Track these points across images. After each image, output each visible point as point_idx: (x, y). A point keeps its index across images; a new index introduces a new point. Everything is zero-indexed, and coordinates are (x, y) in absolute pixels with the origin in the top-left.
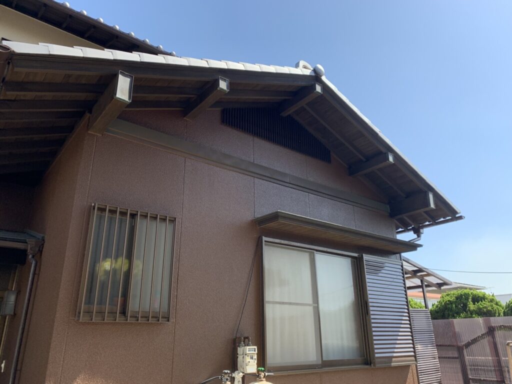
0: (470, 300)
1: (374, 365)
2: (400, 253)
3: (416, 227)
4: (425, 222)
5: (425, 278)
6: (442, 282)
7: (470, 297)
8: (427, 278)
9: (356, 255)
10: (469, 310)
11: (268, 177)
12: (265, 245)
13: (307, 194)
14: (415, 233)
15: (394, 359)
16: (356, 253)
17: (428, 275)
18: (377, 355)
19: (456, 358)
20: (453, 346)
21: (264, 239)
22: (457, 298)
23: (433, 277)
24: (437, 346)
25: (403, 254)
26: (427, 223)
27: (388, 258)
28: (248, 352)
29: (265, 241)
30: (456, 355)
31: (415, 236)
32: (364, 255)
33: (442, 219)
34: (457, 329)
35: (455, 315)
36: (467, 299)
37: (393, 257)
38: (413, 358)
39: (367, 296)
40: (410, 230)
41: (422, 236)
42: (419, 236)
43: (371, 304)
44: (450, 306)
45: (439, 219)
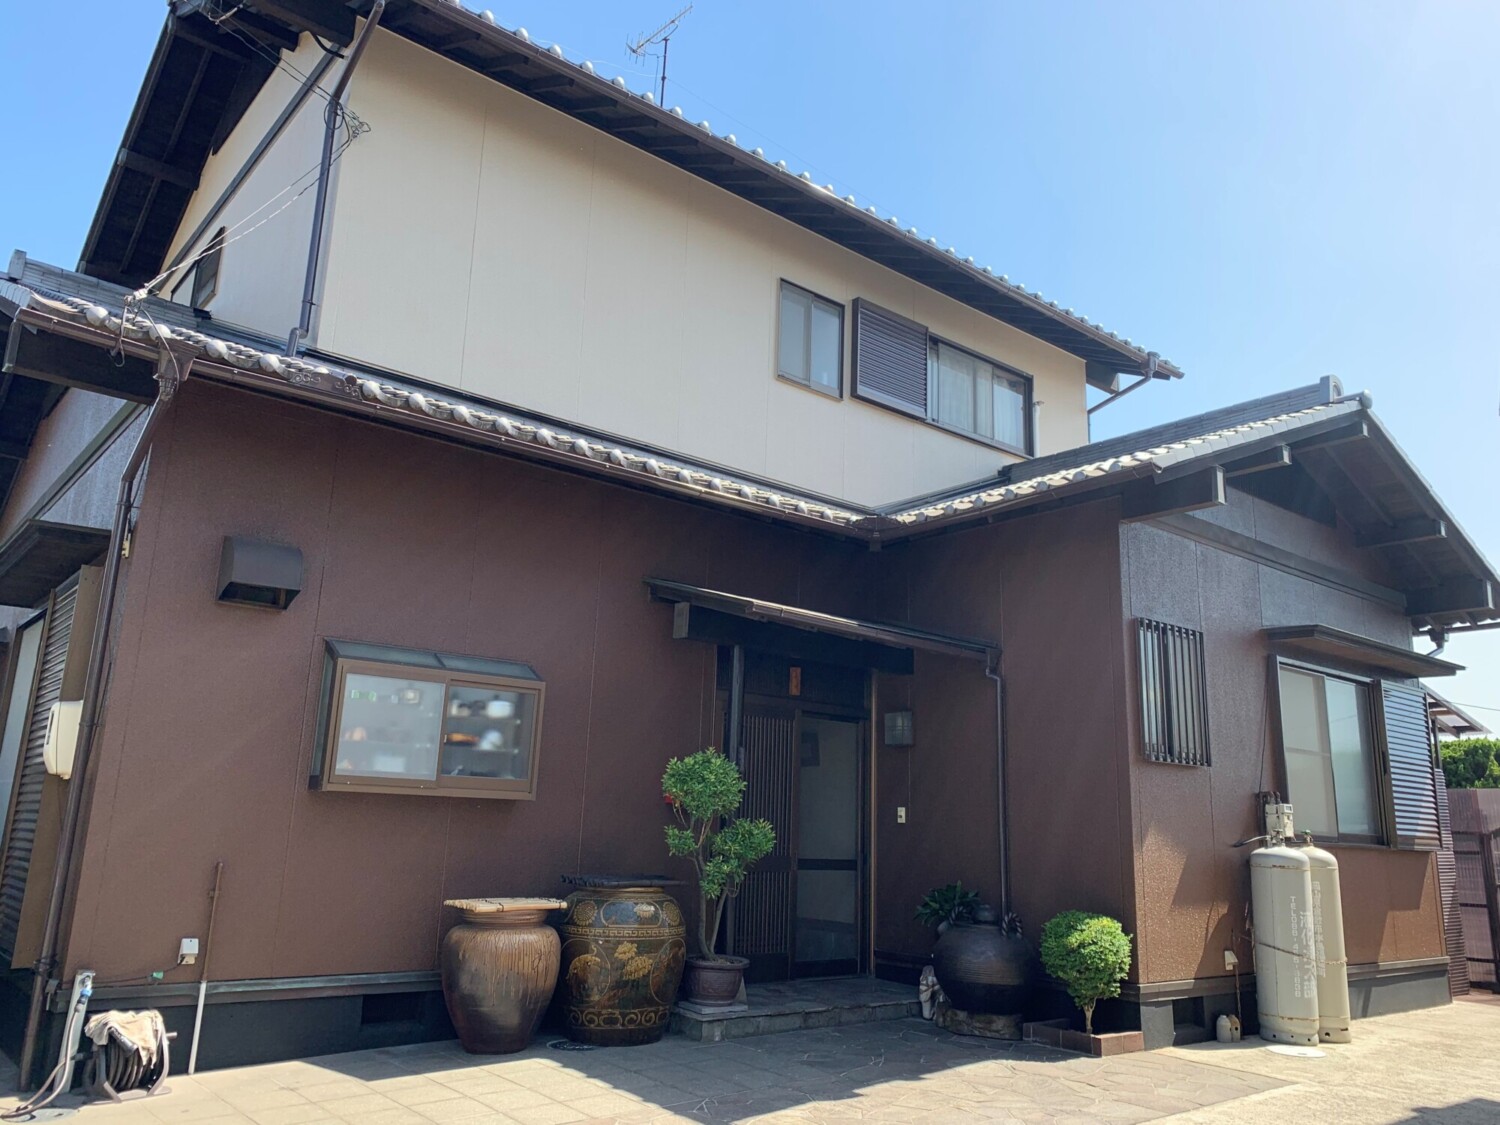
0: (1492, 758)
1: (1395, 846)
2: (1417, 677)
3: (1438, 628)
4: (1455, 622)
5: (1439, 717)
6: (1467, 725)
7: (1493, 753)
8: (1441, 717)
9: (1368, 680)
10: (1491, 775)
11: (1272, 561)
12: (1281, 668)
13: (1311, 583)
14: (1433, 639)
15: (1417, 841)
16: (1367, 676)
17: (1449, 712)
18: (1399, 833)
19: (1475, 853)
20: (1472, 834)
21: (1279, 659)
22: (1467, 753)
23: (1455, 717)
24: (1453, 833)
25: (1422, 680)
26: (1458, 625)
27: (1403, 683)
28: (1286, 811)
29: (1280, 663)
30: (1476, 848)
31: (1433, 646)
32: (1382, 681)
33: (1489, 621)
34: (1483, 806)
35: (1464, 783)
36: (1487, 755)
37: (1409, 681)
38: (1437, 842)
39: (1386, 745)
40: (1424, 633)
41: (1446, 645)
42: (1440, 646)
43: (1391, 758)
44: (1453, 767)
45: (1484, 619)
